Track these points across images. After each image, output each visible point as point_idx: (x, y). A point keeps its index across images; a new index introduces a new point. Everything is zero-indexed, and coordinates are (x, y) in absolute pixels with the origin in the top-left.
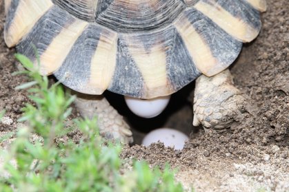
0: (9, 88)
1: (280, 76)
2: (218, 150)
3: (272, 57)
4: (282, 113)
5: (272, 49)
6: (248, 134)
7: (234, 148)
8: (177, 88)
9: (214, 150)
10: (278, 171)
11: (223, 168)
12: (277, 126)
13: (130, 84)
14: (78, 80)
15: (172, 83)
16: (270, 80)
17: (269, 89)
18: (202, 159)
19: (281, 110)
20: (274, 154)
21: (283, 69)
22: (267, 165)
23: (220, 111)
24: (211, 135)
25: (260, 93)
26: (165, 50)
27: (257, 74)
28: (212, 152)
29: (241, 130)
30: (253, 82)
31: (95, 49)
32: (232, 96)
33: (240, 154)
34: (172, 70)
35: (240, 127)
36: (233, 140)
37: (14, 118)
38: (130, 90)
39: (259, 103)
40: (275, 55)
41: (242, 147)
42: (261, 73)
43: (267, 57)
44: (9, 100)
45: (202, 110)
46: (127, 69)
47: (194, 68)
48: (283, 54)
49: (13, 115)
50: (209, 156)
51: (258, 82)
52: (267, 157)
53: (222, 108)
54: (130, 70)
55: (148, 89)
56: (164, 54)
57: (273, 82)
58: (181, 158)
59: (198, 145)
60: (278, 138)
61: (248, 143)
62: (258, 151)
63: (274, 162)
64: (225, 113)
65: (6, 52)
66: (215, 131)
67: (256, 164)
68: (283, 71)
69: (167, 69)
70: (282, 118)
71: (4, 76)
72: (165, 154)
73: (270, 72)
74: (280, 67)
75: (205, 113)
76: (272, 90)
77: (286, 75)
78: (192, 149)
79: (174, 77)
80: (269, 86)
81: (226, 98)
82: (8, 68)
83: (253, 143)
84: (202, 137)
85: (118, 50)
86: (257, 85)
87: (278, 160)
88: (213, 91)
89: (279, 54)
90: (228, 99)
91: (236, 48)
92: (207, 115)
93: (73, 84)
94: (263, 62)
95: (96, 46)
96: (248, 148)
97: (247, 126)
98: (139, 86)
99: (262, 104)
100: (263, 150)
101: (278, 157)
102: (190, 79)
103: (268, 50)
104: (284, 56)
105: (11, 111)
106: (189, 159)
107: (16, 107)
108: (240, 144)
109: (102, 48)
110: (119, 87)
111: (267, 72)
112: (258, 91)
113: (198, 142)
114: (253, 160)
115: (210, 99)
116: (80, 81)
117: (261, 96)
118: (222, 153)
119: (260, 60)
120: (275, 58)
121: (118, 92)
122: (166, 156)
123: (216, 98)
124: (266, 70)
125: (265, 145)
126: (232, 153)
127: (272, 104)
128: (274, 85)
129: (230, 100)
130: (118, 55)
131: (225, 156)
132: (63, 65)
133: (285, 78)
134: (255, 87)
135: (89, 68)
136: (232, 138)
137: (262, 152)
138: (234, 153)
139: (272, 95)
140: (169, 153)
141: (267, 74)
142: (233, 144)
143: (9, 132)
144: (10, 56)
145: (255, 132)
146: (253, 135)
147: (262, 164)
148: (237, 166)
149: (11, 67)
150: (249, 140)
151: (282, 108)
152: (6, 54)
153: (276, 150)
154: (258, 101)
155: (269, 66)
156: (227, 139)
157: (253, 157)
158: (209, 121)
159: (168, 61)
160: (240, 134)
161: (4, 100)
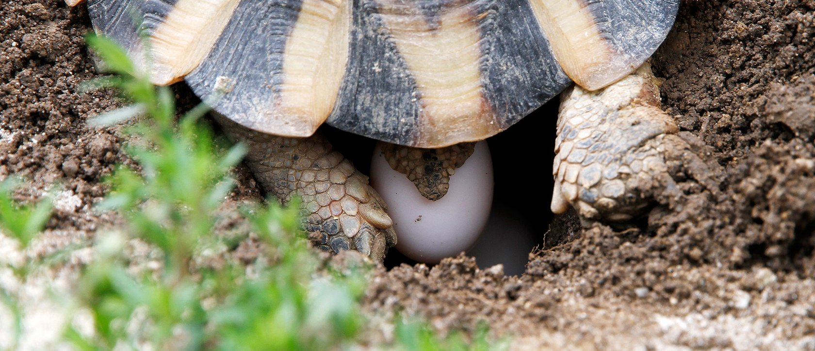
0: (72, 114)
1: (778, 87)
2: (615, 280)
3: (758, 34)
4: (783, 185)
5: (758, 14)
6: (693, 238)
7: (658, 274)
8: (509, 121)
9: (605, 280)
10: (770, 337)
11: (628, 329)
12: (770, 218)
13: (387, 109)
14: (249, 98)
15: (494, 108)
16: (752, 96)
17: (749, 118)
18: (573, 302)
19: (781, 178)
20: (760, 291)
21: (787, 66)
22: (743, 321)
23: (620, 176)
24: (597, 240)
25: (726, 130)
26: (478, 22)
27: (718, 78)
28: (602, 284)
29: (675, 226)
30: (709, 101)
31: (295, 18)
32: (653, 137)
33: (670, 291)
34: (494, 74)
35: (671, 219)
36: (655, 254)
37: (85, 193)
38: (385, 125)
39: (723, 155)
40: (767, 28)
41: (678, 271)
42: (728, 76)
43: (744, 34)
44: (71, 146)
45: (573, 173)
46: (377, 68)
47: (553, 69)
48: (788, 27)
49: (81, 185)
50: (592, 295)
51: (722, 101)
52: (742, 300)
53: (625, 170)
54: (386, 71)
55: (432, 123)
56: (473, 31)
57: (761, 100)
58: (520, 301)
59: (565, 266)
60: (773, 250)
61: (694, 263)
62: (720, 283)
63: (760, 312)
64: (633, 183)
65: (63, 18)
66: (607, 230)
67: (713, 318)
68: (788, 73)
69: (483, 70)
70: (783, 199)
71: (59, 83)
72: (479, 291)
73: (752, 75)
74: (779, 62)
75: (582, 180)
76: (756, 121)
77: (796, 84)
78: (549, 276)
79: (500, 90)
80: (749, 112)
81: (635, 142)
82: (68, 60)
83: (707, 262)
84: (575, 244)
85: (355, 21)
86: (718, 109)
87: (772, 309)
88: (603, 121)
89: (777, 25)
90: (642, 144)
91: (661, 16)
92: (587, 185)
93: (238, 107)
94: (734, 47)
95: (299, 10)
96: (694, 275)
97: (691, 218)
98: (408, 114)
99: (731, 159)
100: (732, 280)
101: (771, 300)
102: (541, 97)
103: (749, 15)
104: (790, 34)
105: (77, 174)
106: (540, 305)
107: (90, 164)
108: (674, 263)
109: (313, 14)
110: (356, 117)
111: (745, 73)
112: (720, 124)
113: (565, 257)
114: (707, 307)
115: (597, 144)
116: (255, 100)
117: (727, 137)
118: (626, 288)
119: (727, 42)
120: (766, 37)
121: (355, 130)
122: (481, 297)
123: (610, 141)
124: (742, 67)
125: (738, 267)
126: (651, 289)
127: (758, 161)
128: (762, 108)
129: (647, 147)
130: (354, 33)
131: (634, 297)
132: (211, 56)
133: (791, 90)
134: (715, 114)
135: (280, 67)
136: (653, 249)
137: (732, 286)
138: (658, 287)
139: (756, 134)
140: (488, 288)
141: (746, 81)
142: (655, 264)
143: (72, 230)
144: (73, 31)
145: (711, 232)
146: (708, 241)
147: (730, 317)
148: (664, 322)
149: (78, 57)
150: (696, 252)
151: (782, 170)
152: (62, 23)
153: (766, 281)
154: (721, 151)
155: (749, 58)
156: (638, 250)
157: (707, 298)
158: (592, 203)
159: (485, 52)
160: (673, 239)
161: (57, 146)
